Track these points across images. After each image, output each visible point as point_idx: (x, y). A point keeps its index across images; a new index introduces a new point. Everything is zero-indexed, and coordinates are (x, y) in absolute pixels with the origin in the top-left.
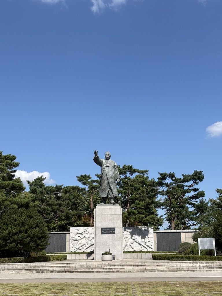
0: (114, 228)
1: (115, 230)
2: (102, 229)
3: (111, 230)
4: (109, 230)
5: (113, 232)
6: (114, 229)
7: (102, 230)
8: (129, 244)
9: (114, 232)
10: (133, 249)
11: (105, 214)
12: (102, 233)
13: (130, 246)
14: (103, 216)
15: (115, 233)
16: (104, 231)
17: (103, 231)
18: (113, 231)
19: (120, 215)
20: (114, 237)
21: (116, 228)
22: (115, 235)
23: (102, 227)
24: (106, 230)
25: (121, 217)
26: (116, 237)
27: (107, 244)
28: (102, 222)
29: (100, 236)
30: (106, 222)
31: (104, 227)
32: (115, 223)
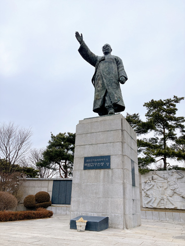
0: (109, 157)
1: (109, 161)
2: (86, 159)
3: (102, 162)
4: (97, 162)
5: (105, 164)
6: (107, 159)
7: (85, 162)
8: (165, 197)
9: (108, 164)
10: (173, 204)
11: (93, 131)
12: (85, 168)
13: (168, 199)
14: (89, 135)
15: (109, 167)
16: (90, 162)
17: (87, 163)
18: (105, 162)
19: (121, 131)
20: (108, 175)
21: (113, 156)
22: (110, 171)
23: (86, 156)
24: (93, 162)
25: (123, 134)
26: (112, 176)
27: (95, 191)
28: (86, 146)
29: (81, 174)
30: (94, 145)
31: (90, 155)
32: (111, 146)
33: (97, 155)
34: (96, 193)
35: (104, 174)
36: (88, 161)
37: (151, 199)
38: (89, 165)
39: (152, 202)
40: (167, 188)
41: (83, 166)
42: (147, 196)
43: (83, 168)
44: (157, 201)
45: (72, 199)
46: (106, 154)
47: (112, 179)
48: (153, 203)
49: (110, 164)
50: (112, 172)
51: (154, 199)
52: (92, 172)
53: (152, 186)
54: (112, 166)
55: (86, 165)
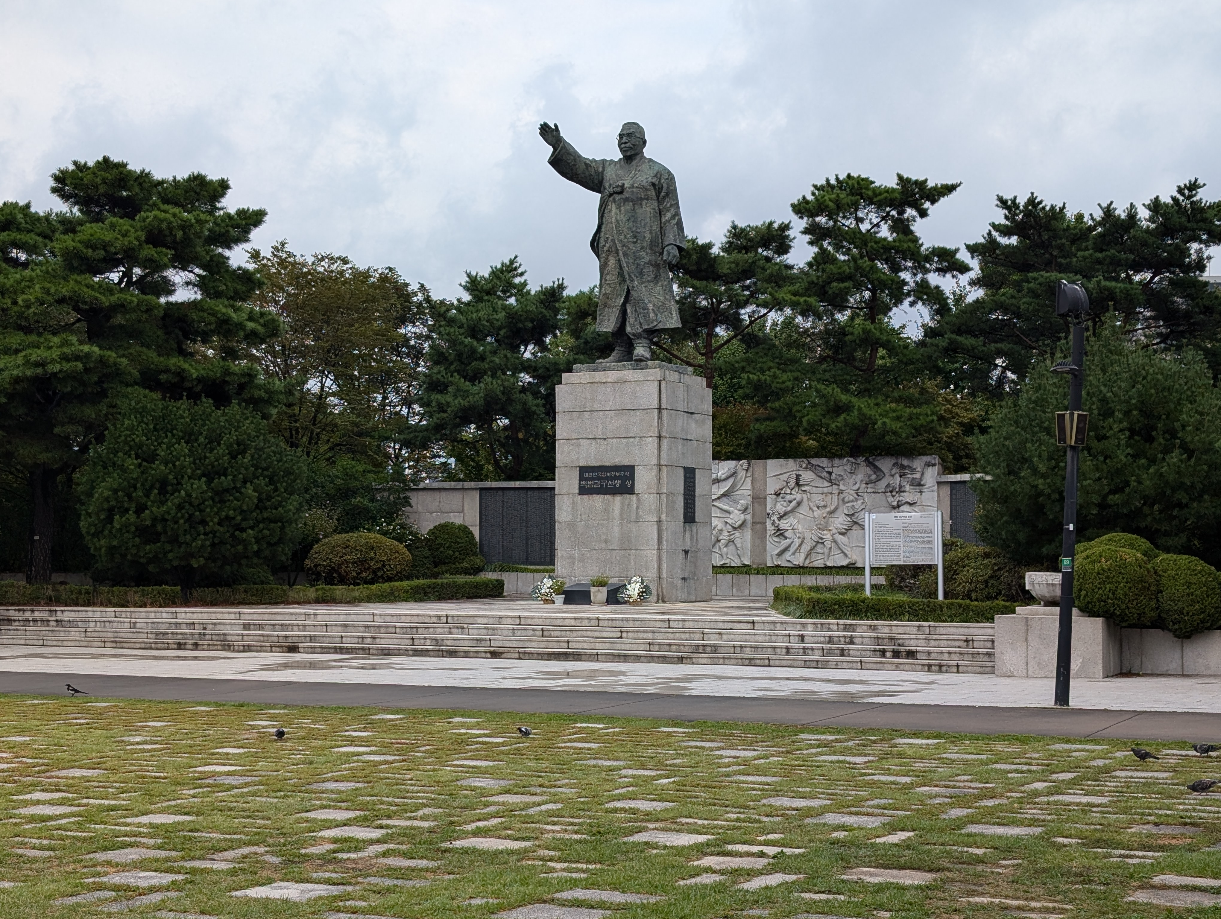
0: (631, 469)
1: (632, 477)
2: (583, 470)
3: (616, 478)
4: (607, 478)
5: (623, 484)
6: (628, 474)
7: (581, 478)
8: (827, 536)
9: (629, 483)
10: (846, 555)
11: (596, 406)
12: (583, 491)
13: (835, 542)
14: (587, 415)
15: (631, 491)
16: (592, 478)
17: (587, 479)
18: (624, 479)
19: (656, 411)
20: (629, 505)
21: (641, 467)
22: (634, 498)
23: (582, 463)
24: (599, 478)
25: (660, 418)
26: (637, 508)
27: (603, 537)
28: (582, 441)
29: (573, 503)
30: (599, 441)
31: (592, 463)
32: (635, 445)
33: (608, 464)
34: (606, 541)
35: (622, 504)
36: (587, 475)
37: (788, 541)
38: (589, 484)
39: (792, 549)
40: (836, 509)
41: (577, 487)
42: (780, 533)
43: (577, 491)
44: (806, 548)
45: (559, 554)
46: (626, 462)
47: (637, 513)
48: (794, 554)
49: (633, 485)
50: (638, 500)
51: (797, 542)
52: (598, 500)
53: (794, 503)
54: (638, 488)
55: (583, 483)
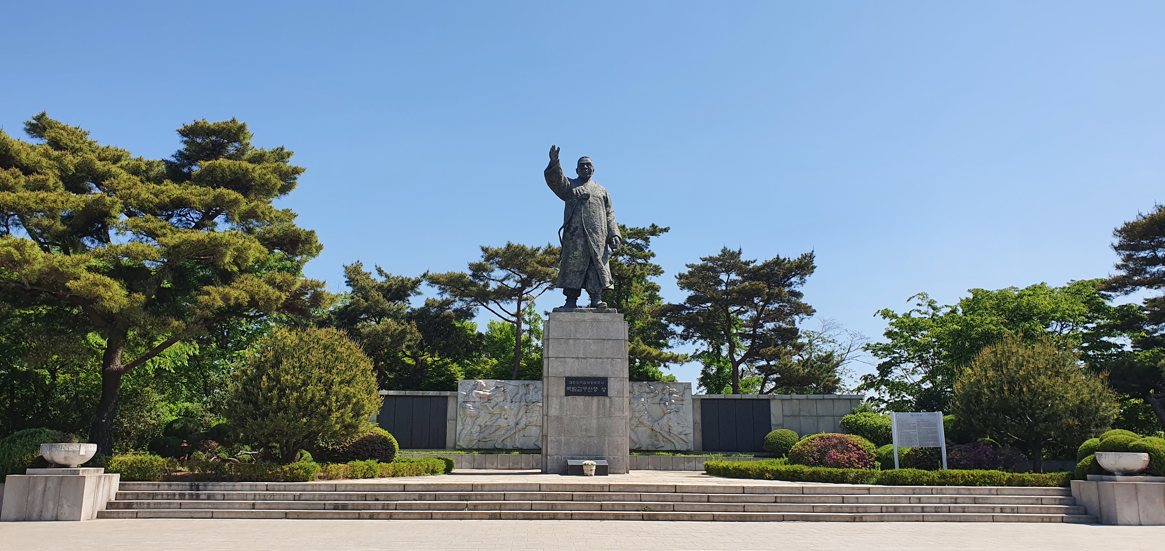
0: (605, 380)
1: (606, 385)
2: (568, 379)
3: (594, 385)
4: (587, 386)
6: (603, 383)
7: (567, 384)
9: (604, 389)
11: (578, 336)
12: (568, 393)
14: (571, 341)
15: (606, 394)
16: (576, 386)
17: (572, 385)
18: (600, 387)
19: (623, 341)
20: (604, 405)
21: (612, 379)
22: (607, 400)
23: (568, 374)
26: (610, 407)
27: (584, 427)
28: (567, 360)
29: (561, 403)
30: (580, 360)
31: (575, 374)
32: (608, 364)
33: (587, 376)
34: (585, 430)
35: (598, 404)
36: (572, 383)
38: (573, 389)
41: (564, 391)
43: (563, 394)
46: (601, 375)
47: (610, 410)
49: (607, 390)
50: (611, 401)
52: (579, 400)
54: (611, 393)
55: (568, 388)
